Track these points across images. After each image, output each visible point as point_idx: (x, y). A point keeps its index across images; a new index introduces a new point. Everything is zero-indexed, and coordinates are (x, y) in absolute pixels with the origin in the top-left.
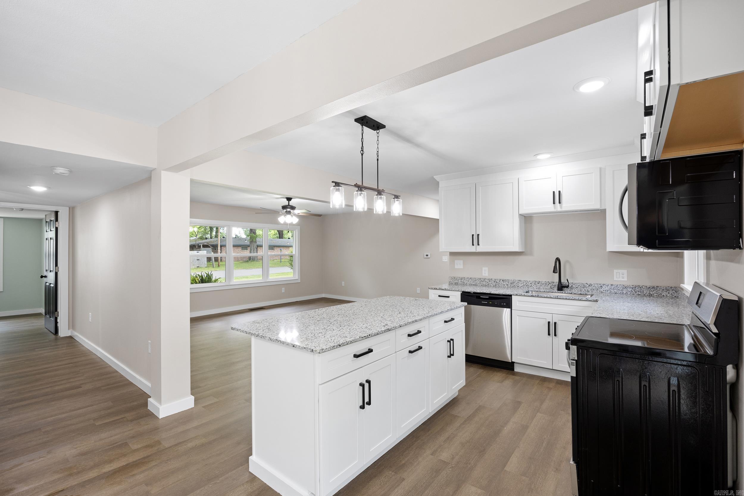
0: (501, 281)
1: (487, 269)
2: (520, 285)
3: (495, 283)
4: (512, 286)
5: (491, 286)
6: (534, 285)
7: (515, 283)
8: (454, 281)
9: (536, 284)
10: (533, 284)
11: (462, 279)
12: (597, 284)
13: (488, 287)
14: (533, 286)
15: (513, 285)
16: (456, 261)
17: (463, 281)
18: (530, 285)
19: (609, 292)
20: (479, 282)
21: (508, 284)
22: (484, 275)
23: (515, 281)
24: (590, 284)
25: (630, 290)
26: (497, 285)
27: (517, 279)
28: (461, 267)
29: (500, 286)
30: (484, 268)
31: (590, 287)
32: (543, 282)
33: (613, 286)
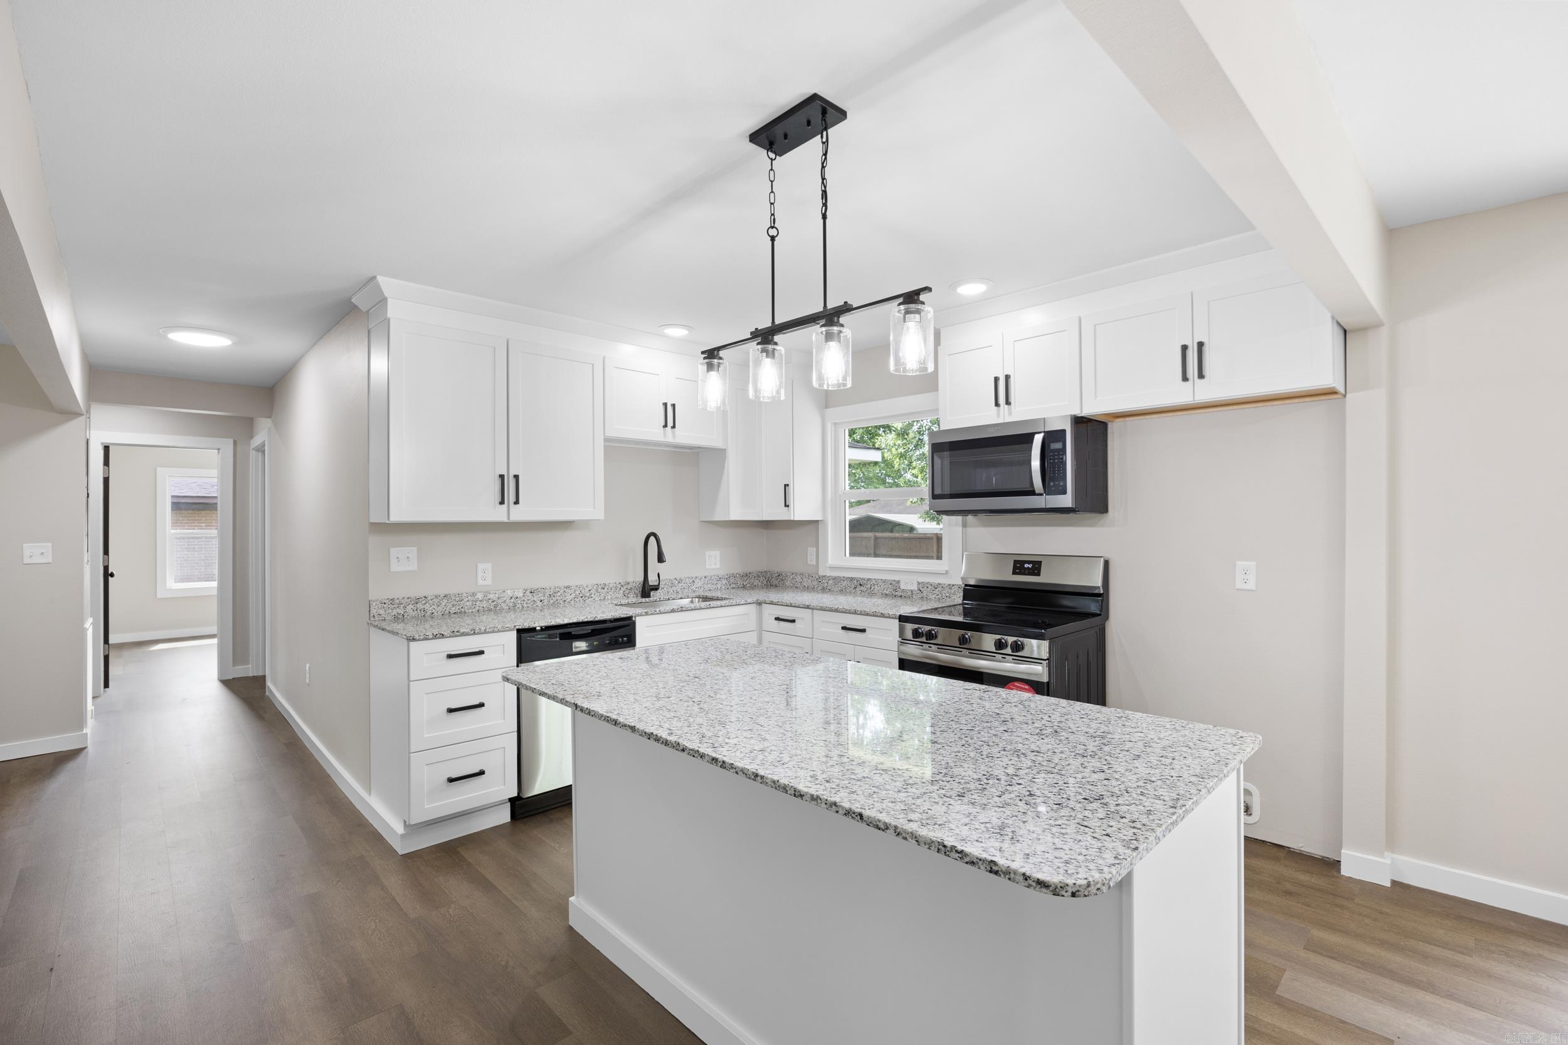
0: (528, 592)
1: (488, 566)
2: (569, 598)
3: (512, 601)
4: (552, 602)
5: (502, 609)
6: (595, 594)
7: (559, 594)
8: (390, 611)
9: (600, 590)
10: (593, 591)
11: (417, 601)
12: (689, 578)
13: (496, 613)
14: (592, 595)
15: (555, 599)
16: (394, 552)
17: (422, 607)
18: (588, 595)
19: (702, 589)
20: (471, 603)
21: (542, 598)
22: (480, 582)
23: (558, 589)
24: (680, 579)
25: (724, 582)
26: (518, 606)
27: (562, 583)
28: (413, 566)
29: (525, 605)
30: (481, 566)
31: (680, 584)
32: (611, 585)
33: (707, 579)
